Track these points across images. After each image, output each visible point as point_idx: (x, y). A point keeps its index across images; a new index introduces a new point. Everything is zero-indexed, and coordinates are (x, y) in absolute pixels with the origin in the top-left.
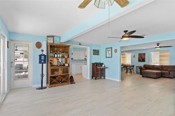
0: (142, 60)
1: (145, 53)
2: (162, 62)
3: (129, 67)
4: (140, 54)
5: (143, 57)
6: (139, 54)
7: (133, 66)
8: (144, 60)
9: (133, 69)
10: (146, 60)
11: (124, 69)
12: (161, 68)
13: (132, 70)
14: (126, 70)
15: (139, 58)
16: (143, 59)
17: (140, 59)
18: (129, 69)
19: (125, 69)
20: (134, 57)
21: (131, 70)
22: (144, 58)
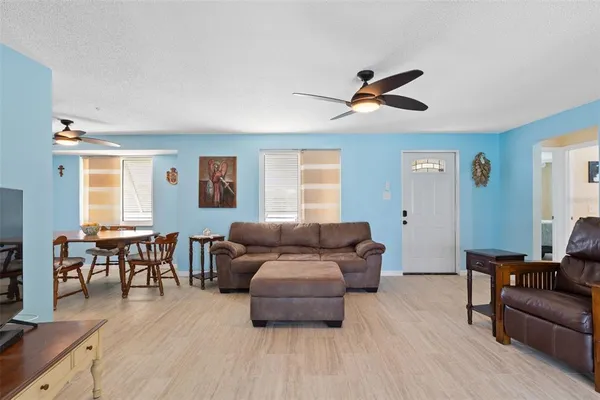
0: (217, 198)
1: (235, 158)
2: (312, 206)
3: (143, 247)
4: (206, 163)
5: (226, 180)
6: (203, 160)
7: (172, 239)
8: (228, 199)
9: (169, 260)
10: (240, 196)
11: (102, 259)
12: (314, 240)
13: (164, 267)
14: (121, 263)
15: (203, 185)
16: (226, 191)
17: (211, 191)
18: (142, 262)
19: (114, 258)
20: (172, 176)
21: (152, 266)
22: (233, 185)
